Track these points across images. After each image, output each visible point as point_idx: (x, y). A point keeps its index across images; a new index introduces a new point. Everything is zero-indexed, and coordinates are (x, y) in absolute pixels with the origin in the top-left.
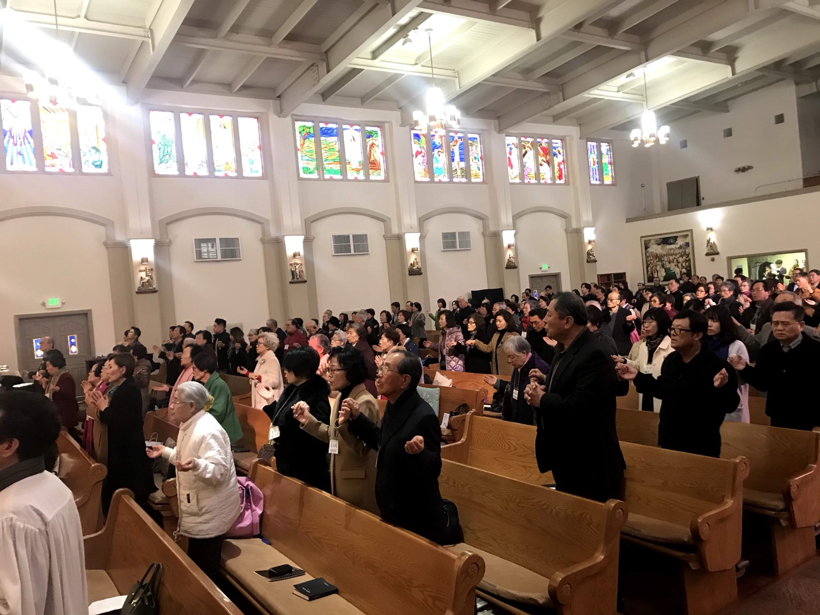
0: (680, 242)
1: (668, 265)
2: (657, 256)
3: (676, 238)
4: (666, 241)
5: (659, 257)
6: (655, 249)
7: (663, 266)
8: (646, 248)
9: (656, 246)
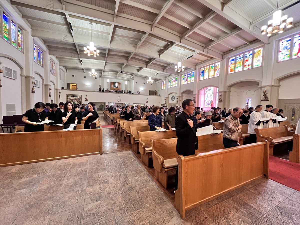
0: (78, 97)
1: (74, 102)
2: (71, 99)
3: (77, 96)
4: (74, 96)
5: (72, 100)
6: (70, 97)
7: (73, 102)
8: (68, 97)
9: (71, 97)
